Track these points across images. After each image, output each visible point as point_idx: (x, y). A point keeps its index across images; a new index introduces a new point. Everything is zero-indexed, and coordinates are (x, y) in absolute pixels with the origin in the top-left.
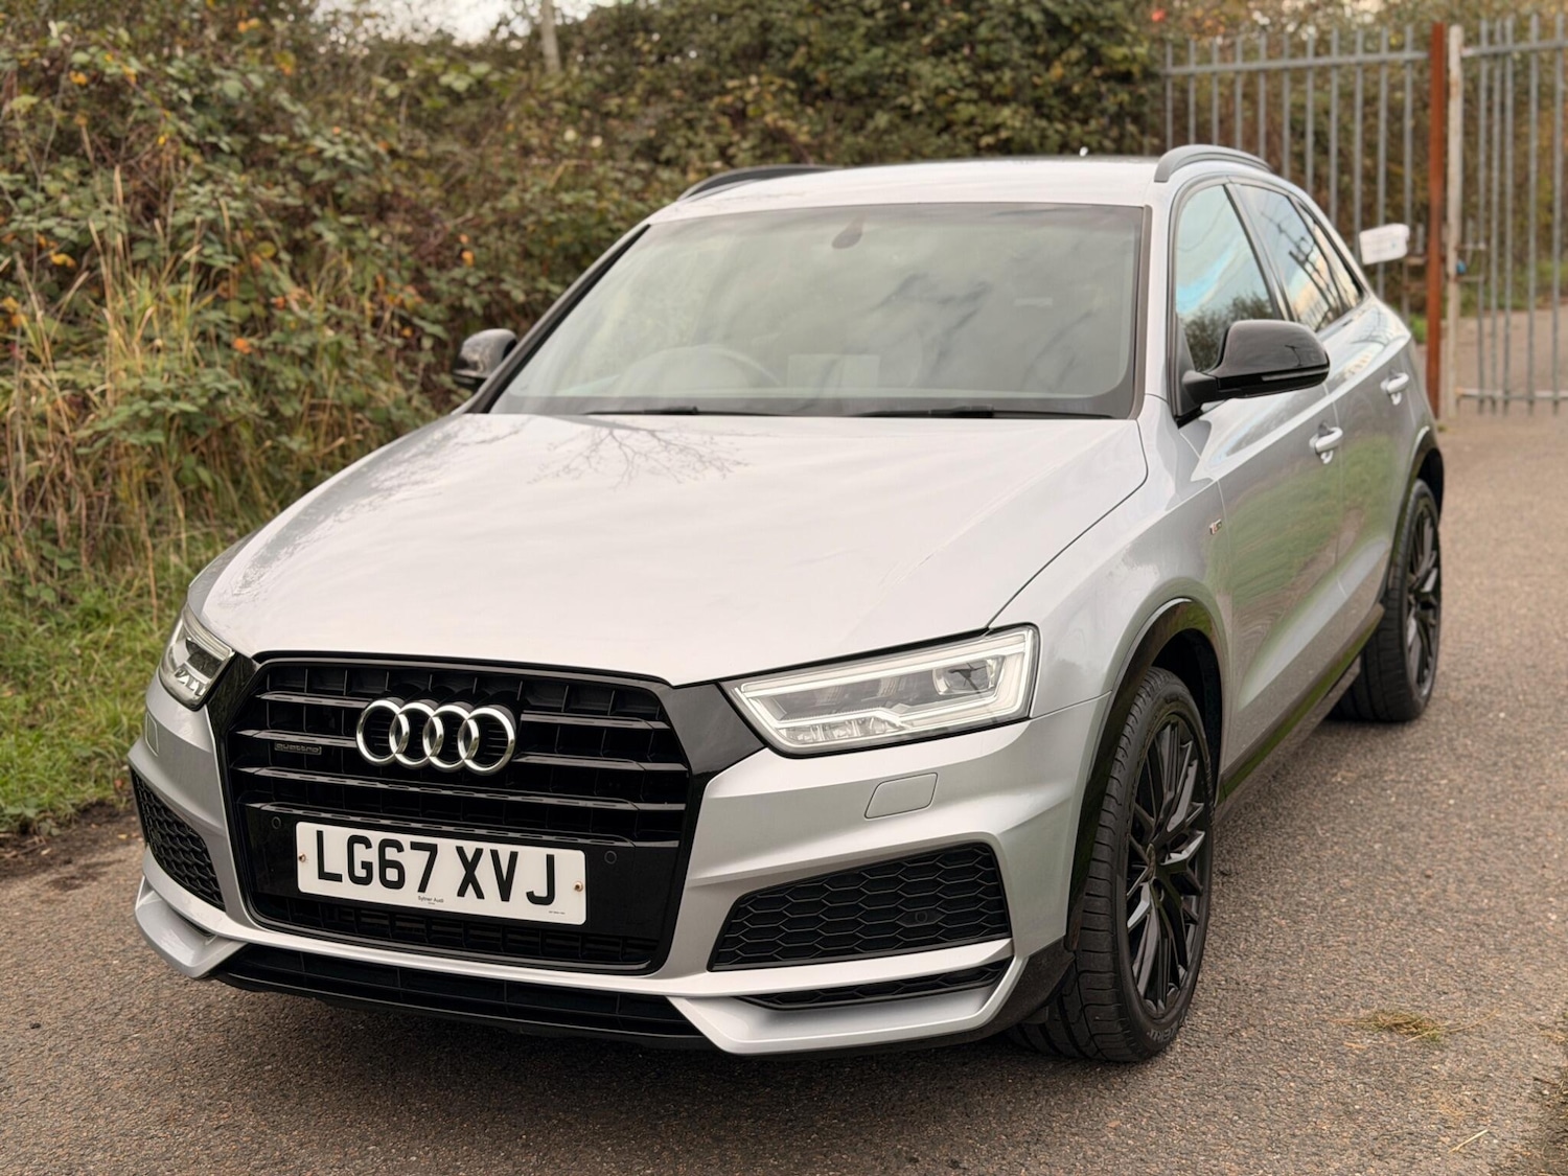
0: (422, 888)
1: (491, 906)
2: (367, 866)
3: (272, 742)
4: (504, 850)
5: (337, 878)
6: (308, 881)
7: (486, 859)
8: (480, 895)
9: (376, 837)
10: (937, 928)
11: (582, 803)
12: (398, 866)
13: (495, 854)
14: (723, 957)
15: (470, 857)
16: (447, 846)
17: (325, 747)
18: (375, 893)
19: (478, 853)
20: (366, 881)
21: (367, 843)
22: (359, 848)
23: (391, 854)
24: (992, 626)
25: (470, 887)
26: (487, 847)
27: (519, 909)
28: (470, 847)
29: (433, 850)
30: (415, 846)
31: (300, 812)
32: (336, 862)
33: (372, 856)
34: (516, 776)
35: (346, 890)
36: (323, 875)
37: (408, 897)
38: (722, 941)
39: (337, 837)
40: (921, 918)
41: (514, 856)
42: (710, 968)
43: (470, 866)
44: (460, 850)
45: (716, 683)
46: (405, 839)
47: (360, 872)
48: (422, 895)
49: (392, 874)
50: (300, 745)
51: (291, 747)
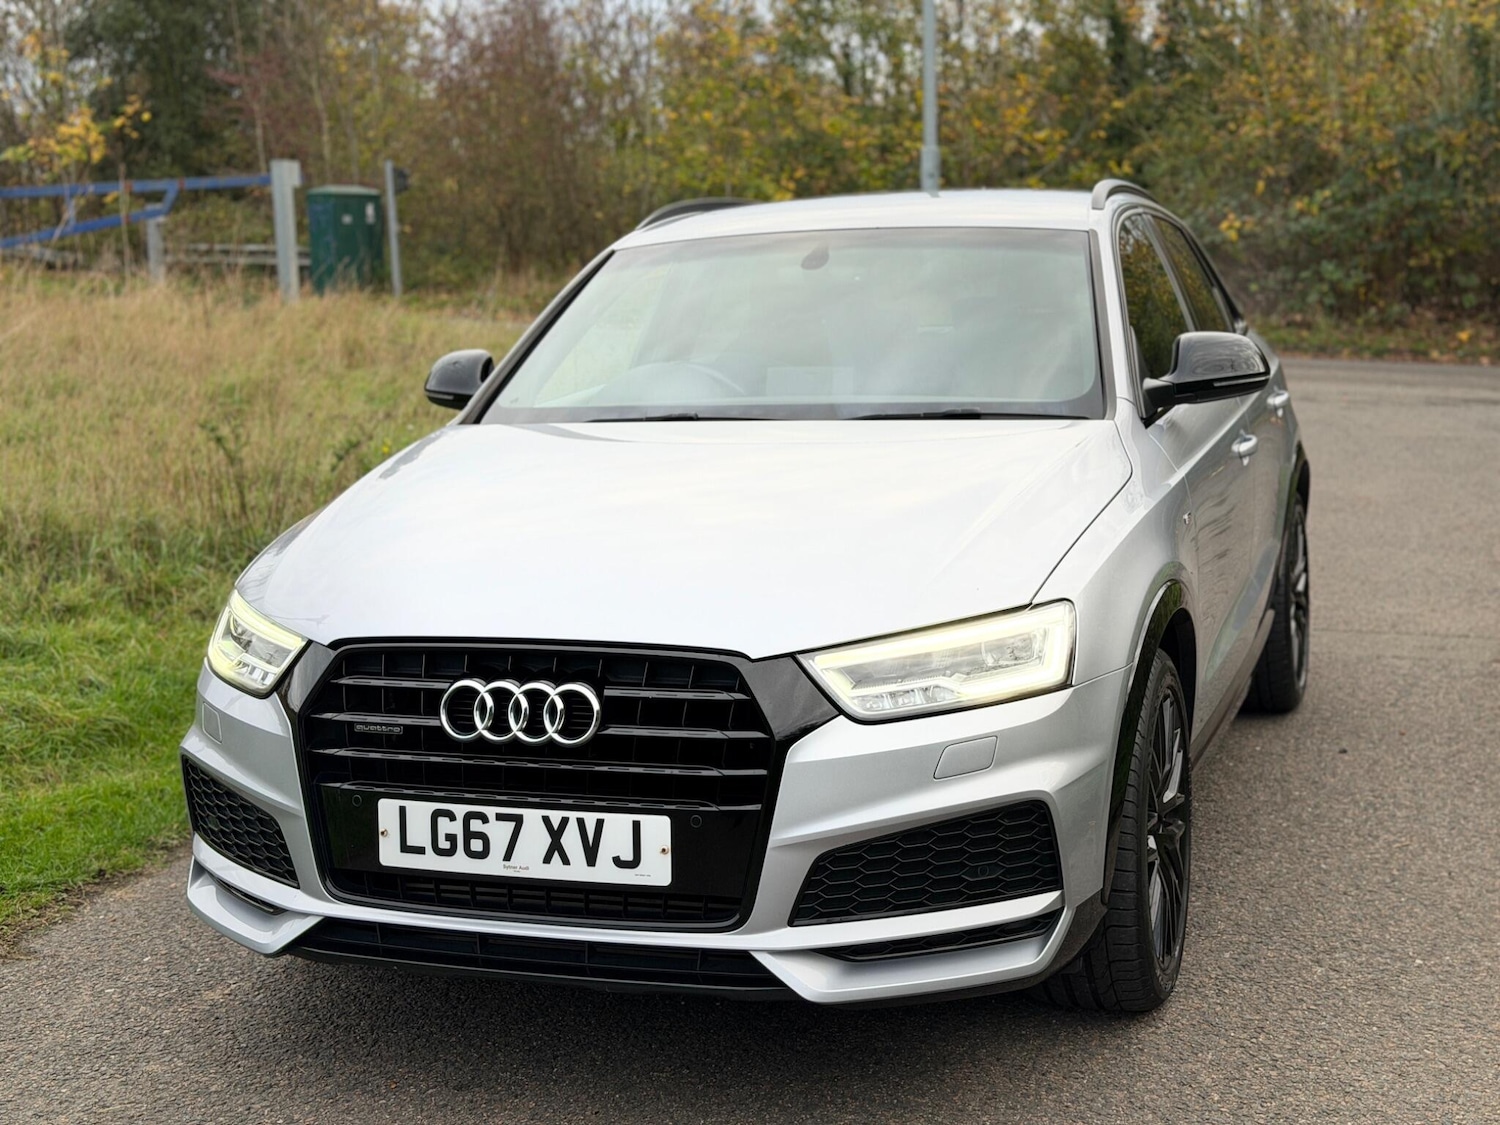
0: (508, 857)
1: (578, 871)
2: (451, 838)
3: (351, 724)
4: (590, 819)
5: (420, 851)
6: (390, 855)
7: (572, 827)
8: (566, 861)
9: (460, 810)
10: (997, 881)
11: (668, 771)
12: (483, 837)
13: (581, 822)
14: (804, 911)
15: (556, 826)
16: (532, 817)
17: (406, 727)
18: (459, 864)
19: (565, 821)
20: (451, 852)
21: (452, 817)
22: (443, 822)
23: (476, 825)
24: (1035, 602)
25: (556, 854)
26: (573, 815)
27: (605, 873)
28: (556, 817)
29: (518, 821)
30: (500, 817)
31: (382, 790)
32: (419, 835)
33: (456, 828)
34: (602, 747)
35: (430, 862)
36: (405, 848)
37: (492, 866)
38: (801, 898)
39: (420, 812)
40: (983, 873)
41: (600, 823)
42: (791, 924)
43: (556, 834)
44: (546, 820)
45: (792, 655)
46: (490, 811)
47: (444, 844)
48: (507, 863)
49: (477, 845)
50: (381, 725)
51: (372, 728)
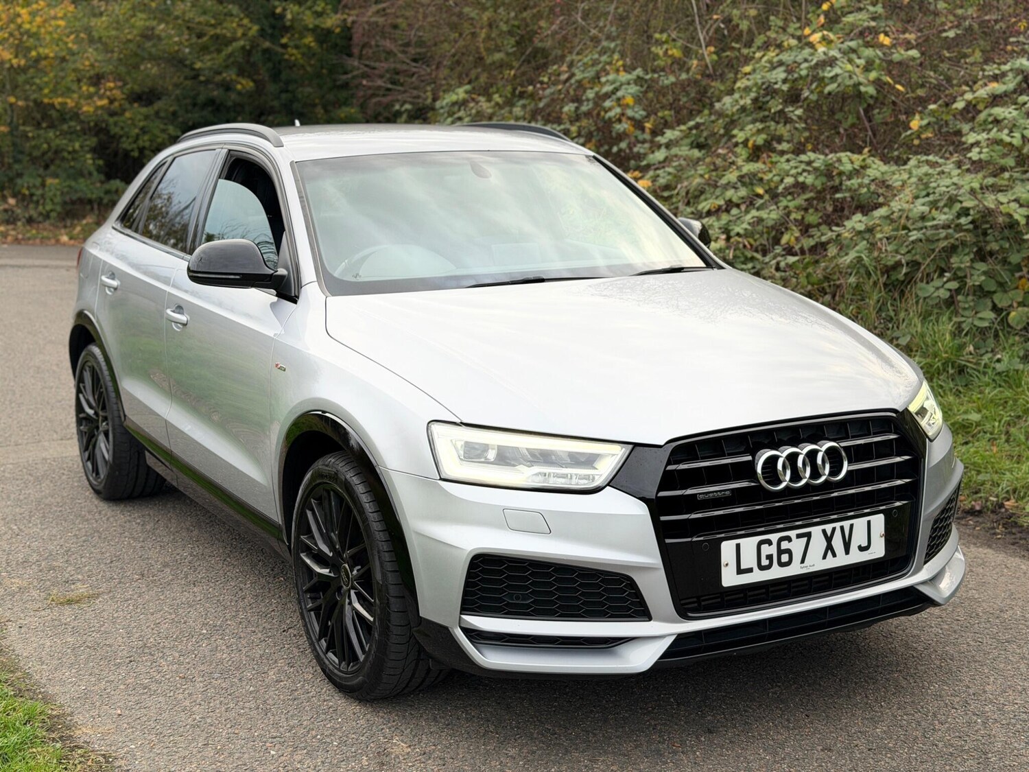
0: (803, 561)
1: (842, 560)
2: (770, 557)
3: (695, 495)
4: (846, 524)
5: (750, 570)
6: (730, 578)
7: (838, 532)
8: (834, 555)
9: (774, 537)
12: (789, 552)
13: (842, 528)
15: (829, 533)
16: (816, 531)
17: (732, 490)
18: (776, 573)
19: (834, 529)
20: (769, 567)
21: (769, 542)
22: (765, 547)
23: (785, 545)
25: (829, 551)
26: (837, 525)
27: (856, 557)
28: (829, 528)
29: (809, 535)
30: (799, 536)
31: (723, 535)
32: (749, 560)
33: (772, 550)
34: (852, 479)
35: (758, 576)
36: (740, 571)
37: (795, 569)
38: (927, 548)
39: (749, 545)
41: (852, 526)
43: (829, 539)
44: (824, 532)
45: (906, 408)
46: (792, 534)
47: (765, 562)
48: (802, 565)
49: (785, 558)
50: (716, 492)
51: (711, 495)
